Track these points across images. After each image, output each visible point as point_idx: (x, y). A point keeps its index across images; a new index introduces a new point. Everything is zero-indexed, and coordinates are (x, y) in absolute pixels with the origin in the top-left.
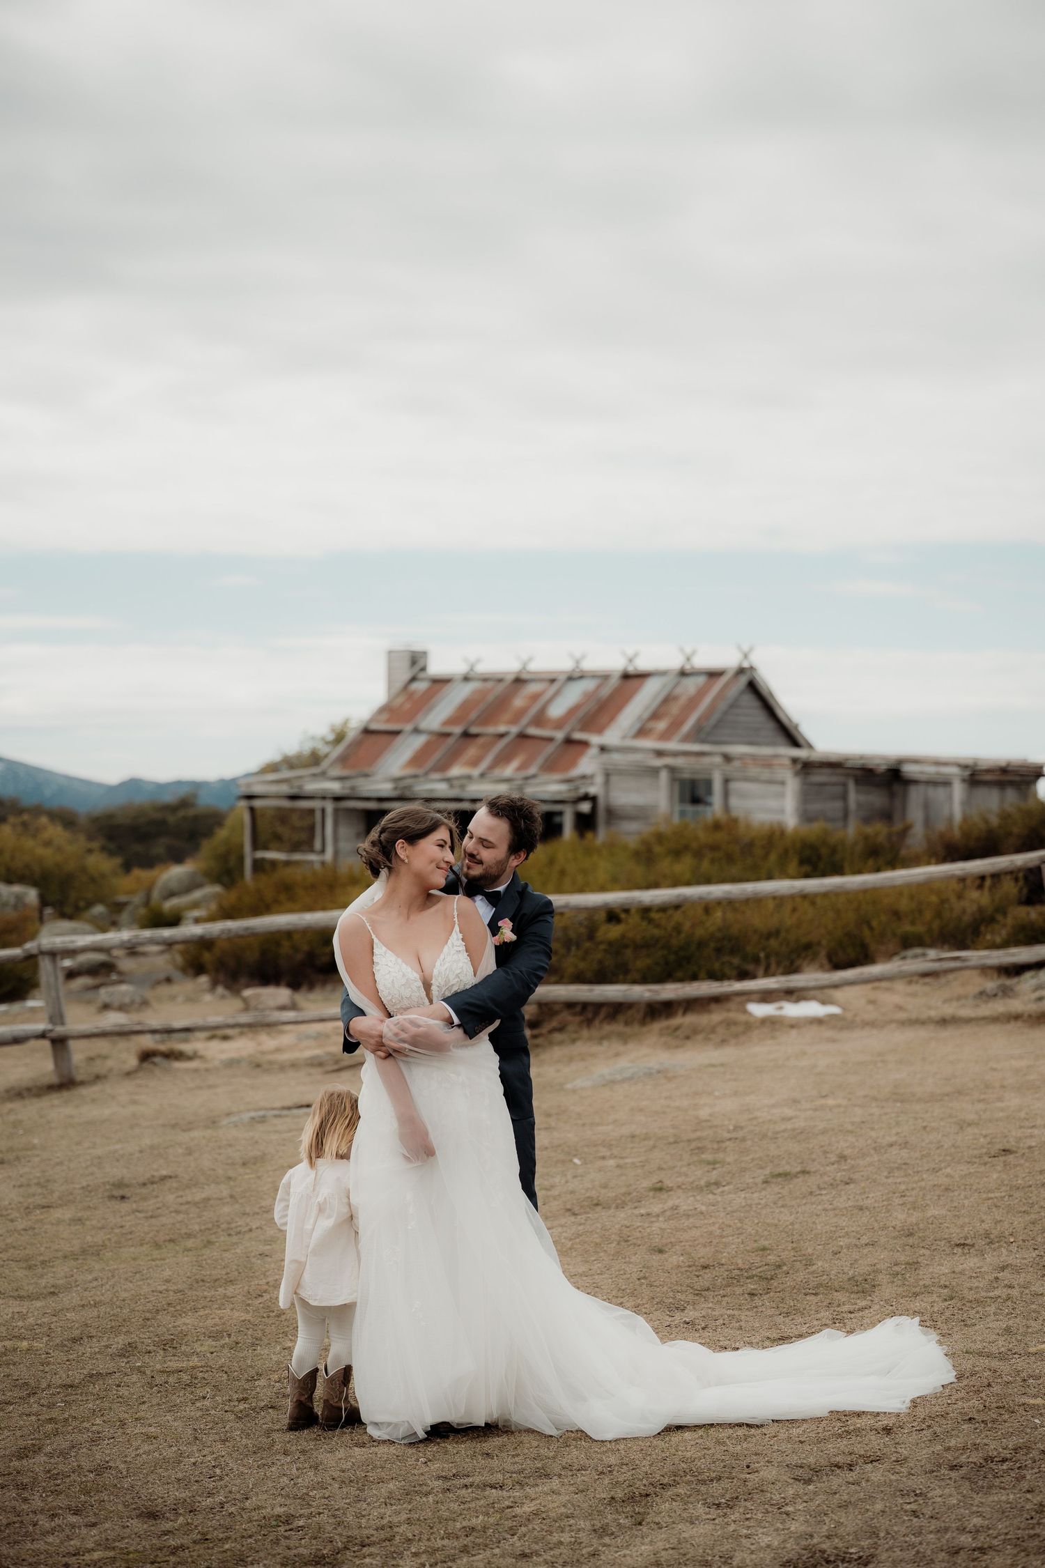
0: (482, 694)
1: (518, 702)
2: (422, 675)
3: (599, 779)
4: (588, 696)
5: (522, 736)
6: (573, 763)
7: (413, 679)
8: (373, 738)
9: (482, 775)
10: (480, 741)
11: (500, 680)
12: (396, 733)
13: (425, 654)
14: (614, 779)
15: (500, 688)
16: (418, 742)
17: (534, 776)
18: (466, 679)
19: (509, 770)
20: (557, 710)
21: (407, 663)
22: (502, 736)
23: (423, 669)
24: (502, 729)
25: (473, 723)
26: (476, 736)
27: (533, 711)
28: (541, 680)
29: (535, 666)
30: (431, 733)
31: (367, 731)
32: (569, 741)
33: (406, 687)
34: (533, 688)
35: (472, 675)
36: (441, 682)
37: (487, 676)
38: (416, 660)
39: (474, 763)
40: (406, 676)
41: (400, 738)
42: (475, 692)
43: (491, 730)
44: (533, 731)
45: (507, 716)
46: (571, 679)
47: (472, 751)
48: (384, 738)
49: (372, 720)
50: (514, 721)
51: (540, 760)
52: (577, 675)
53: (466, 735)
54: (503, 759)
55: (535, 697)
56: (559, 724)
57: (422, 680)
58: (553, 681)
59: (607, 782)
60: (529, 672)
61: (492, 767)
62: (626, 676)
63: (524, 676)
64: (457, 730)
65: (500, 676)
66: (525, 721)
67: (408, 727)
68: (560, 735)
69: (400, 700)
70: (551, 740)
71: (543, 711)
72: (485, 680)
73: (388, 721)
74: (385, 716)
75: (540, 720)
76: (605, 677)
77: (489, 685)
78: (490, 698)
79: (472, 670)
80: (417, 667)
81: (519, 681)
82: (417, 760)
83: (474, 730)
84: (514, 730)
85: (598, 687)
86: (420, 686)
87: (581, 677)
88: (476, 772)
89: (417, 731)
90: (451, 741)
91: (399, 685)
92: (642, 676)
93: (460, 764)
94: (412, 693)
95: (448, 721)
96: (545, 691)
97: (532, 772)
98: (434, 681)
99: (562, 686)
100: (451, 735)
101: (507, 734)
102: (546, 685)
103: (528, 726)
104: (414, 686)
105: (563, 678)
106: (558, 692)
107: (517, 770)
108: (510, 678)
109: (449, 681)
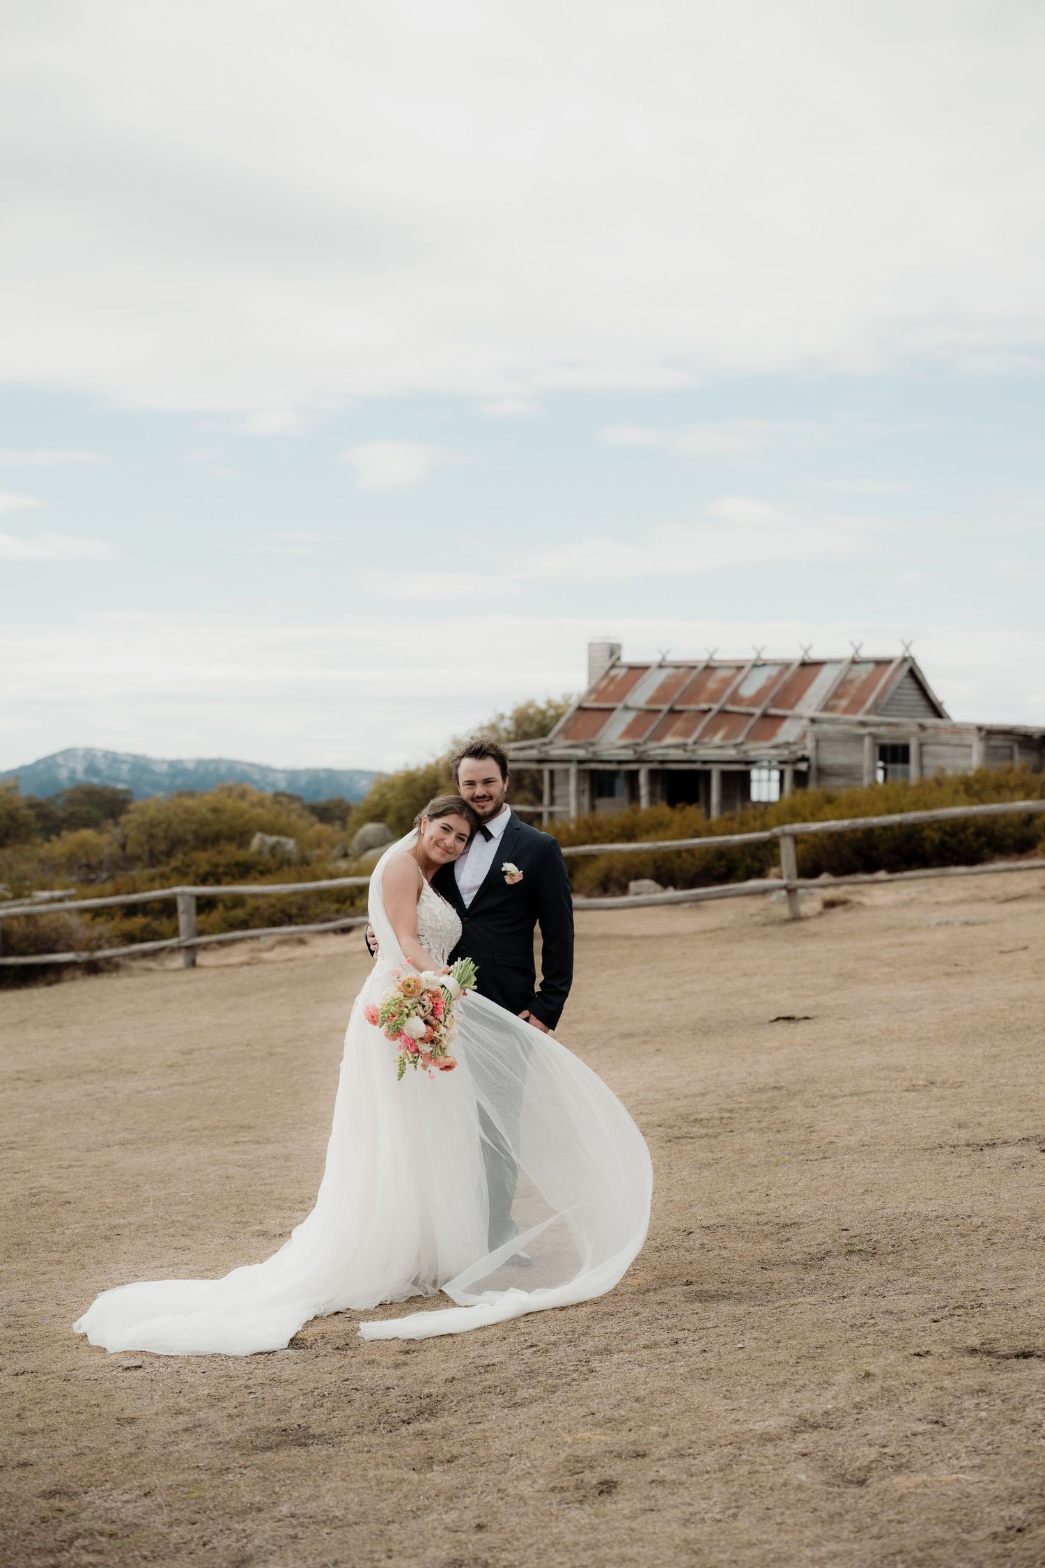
0: (678, 678)
1: (712, 685)
2: (619, 663)
3: (810, 744)
4: (773, 681)
5: (723, 712)
6: (772, 734)
7: (613, 666)
8: (586, 715)
9: (695, 743)
10: (685, 715)
11: (694, 667)
12: (612, 710)
13: (619, 646)
14: (823, 744)
15: (695, 673)
16: (630, 716)
17: (742, 744)
18: (661, 666)
19: (717, 739)
20: (748, 690)
21: (607, 654)
22: (705, 712)
23: (619, 659)
24: (704, 706)
25: (677, 702)
26: (681, 712)
27: (729, 691)
28: (730, 667)
29: (717, 657)
30: (639, 710)
31: (580, 709)
32: (765, 716)
33: (607, 674)
34: (721, 674)
35: (664, 663)
36: (638, 670)
37: (679, 664)
38: (614, 650)
39: (686, 733)
40: (608, 665)
41: (615, 715)
42: (668, 677)
43: (692, 707)
44: (730, 708)
45: (703, 696)
46: (755, 666)
47: (680, 724)
48: (597, 714)
49: (584, 700)
50: (712, 701)
51: (745, 732)
52: (760, 663)
53: (672, 711)
54: (711, 730)
55: (726, 682)
56: (754, 701)
57: (621, 667)
58: (740, 668)
59: (817, 747)
60: (714, 661)
61: (702, 736)
62: (804, 664)
63: (712, 664)
64: (665, 707)
65: (692, 664)
66: (723, 700)
67: (620, 705)
68: (758, 711)
69: (605, 683)
70: (751, 715)
71: (735, 692)
72: (677, 667)
73: (596, 700)
74: (593, 697)
75: (735, 698)
76: (787, 665)
77: (681, 671)
78: (687, 682)
79: (664, 659)
80: (615, 658)
81: (709, 668)
82: (629, 732)
83: (678, 707)
84: (716, 707)
85: (781, 674)
86: (621, 672)
87: (764, 665)
88: (690, 741)
89: (627, 708)
90: (660, 716)
91: (603, 672)
92: (818, 664)
93: (674, 735)
94: (613, 678)
95: (652, 700)
96: (734, 677)
97: (740, 739)
98: (632, 668)
99: (749, 672)
100: (658, 711)
101: (710, 710)
102: (732, 672)
103: (725, 703)
104: (614, 672)
105: (748, 666)
106: (745, 678)
107: (724, 738)
108: (702, 665)
109: (645, 668)
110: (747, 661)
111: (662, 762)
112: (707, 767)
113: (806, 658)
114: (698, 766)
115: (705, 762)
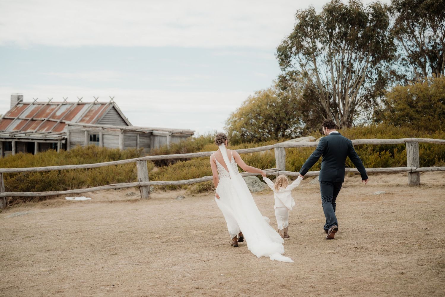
0: (38, 108)
1: (48, 111)
2: (20, 103)
3: (68, 134)
4: (67, 109)
5: (48, 121)
6: (62, 129)
7: (18, 104)
8: (6, 120)
9: (36, 132)
10: (36, 122)
11: (44, 104)
12: (13, 119)
13: (22, 96)
14: (72, 134)
15: (43, 107)
16: (19, 122)
17: (51, 133)
18: (34, 104)
19: (44, 131)
20: (58, 114)
21: (17, 99)
22: (43, 121)
23: (21, 101)
24: (43, 119)
25: (34, 117)
27: (52, 114)
28: (55, 105)
29: (52, 101)
30: (23, 119)
31: (4, 118)
32: (61, 123)
33: (16, 106)
34: (52, 107)
35: (35, 103)
36: (26, 104)
37: (39, 103)
38: (19, 99)
39: (34, 128)
40: (16, 103)
41: (13, 121)
42: (35, 108)
43: (40, 119)
44: (51, 119)
45: (44, 115)
46: (63, 104)
47: (34, 125)
48: (9, 121)
49: (5, 115)
50: (46, 117)
51: (53, 128)
52: (65, 103)
53: (32, 120)
54: (42, 127)
55: (53, 110)
56: (59, 118)
58: (58, 105)
59: (70, 135)
60: (51, 102)
61: (39, 130)
62: (79, 104)
63: (50, 103)
64: (30, 119)
65: (43, 103)
66: (49, 117)
67: (16, 118)
68: (59, 121)
69: (14, 110)
70: (57, 122)
71: (55, 113)
73: (9, 116)
74: (9, 114)
75: (54, 116)
76: (73, 104)
77: (40, 106)
78: (40, 110)
79: (35, 101)
80: (19, 101)
81: (48, 105)
82: (18, 127)
83: (34, 119)
84: (46, 119)
85: (71, 107)
87: (66, 104)
88: (34, 131)
89: (18, 119)
90: (28, 122)
91: (14, 105)
92: (83, 104)
93: (30, 129)
94: (18, 108)
95: (28, 116)
96: (55, 108)
97: (50, 131)
98: (24, 104)
99: (60, 107)
100: (28, 120)
101: (44, 120)
102: (56, 106)
103: (50, 118)
104: (19, 105)
105: (61, 104)
106: (59, 108)
107: (46, 131)
108: (46, 104)
109: (29, 104)
110: (61, 102)
111: (19, 139)
112: (33, 141)
113: (80, 102)
114: (30, 141)
115: (32, 139)
